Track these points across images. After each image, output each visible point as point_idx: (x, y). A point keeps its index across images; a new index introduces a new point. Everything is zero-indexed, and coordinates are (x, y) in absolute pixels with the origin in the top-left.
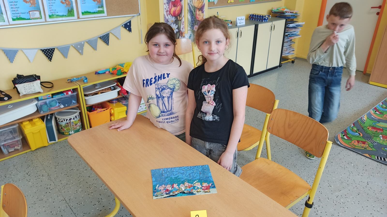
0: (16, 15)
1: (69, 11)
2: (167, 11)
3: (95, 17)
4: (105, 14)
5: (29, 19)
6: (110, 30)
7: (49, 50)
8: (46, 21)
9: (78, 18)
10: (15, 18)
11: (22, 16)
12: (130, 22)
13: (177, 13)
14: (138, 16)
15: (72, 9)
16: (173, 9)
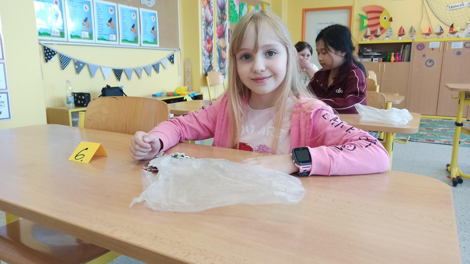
0: (101, 35)
1: (135, 38)
2: (204, 47)
3: (151, 47)
4: (158, 45)
5: (109, 41)
6: (160, 60)
7: (119, 70)
8: (119, 45)
9: (140, 45)
10: (100, 38)
11: (105, 37)
12: (173, 55)
13: (210, 49)
14: (178, 51)
15: (137, 37)
16: (208, 46)
